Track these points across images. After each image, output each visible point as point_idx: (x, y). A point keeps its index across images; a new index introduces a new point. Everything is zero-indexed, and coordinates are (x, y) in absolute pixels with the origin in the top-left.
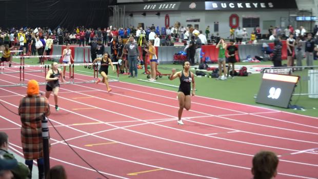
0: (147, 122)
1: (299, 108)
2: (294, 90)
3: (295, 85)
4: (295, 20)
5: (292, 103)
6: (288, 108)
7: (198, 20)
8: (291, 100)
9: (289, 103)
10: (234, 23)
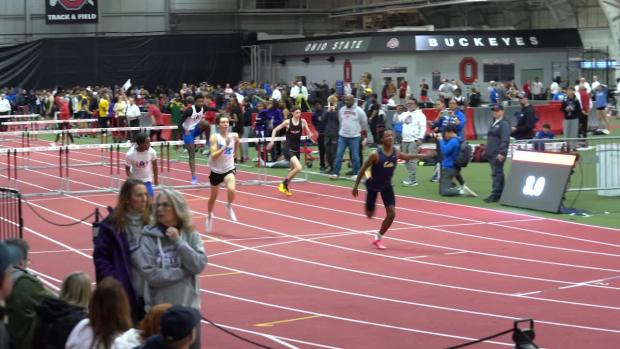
0: (299, 238)
1: (579, 213)
2: (569, 180)
3: (571, 170)
4: (579, 66)
5: (567, 205)
6: (559, 212)
7: (404, 70)
8: (564, 198)
9: (561, 204)
10: (469, 74)
